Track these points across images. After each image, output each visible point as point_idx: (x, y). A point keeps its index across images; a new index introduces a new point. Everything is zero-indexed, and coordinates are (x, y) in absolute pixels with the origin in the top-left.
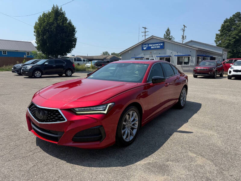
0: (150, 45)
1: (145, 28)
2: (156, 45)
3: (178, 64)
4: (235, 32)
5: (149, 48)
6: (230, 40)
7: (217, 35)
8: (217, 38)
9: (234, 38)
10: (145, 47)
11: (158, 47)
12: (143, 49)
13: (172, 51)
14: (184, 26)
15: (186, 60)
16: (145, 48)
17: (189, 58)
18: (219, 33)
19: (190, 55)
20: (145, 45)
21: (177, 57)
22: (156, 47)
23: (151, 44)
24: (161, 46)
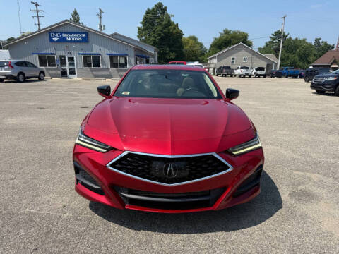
0: (64, 35)
1: (37, 5)
2: (75, 35)
3: (112, 66)
4: (160, 28)
5: (62, 40)
6: (155, 37)
7: (139, 28)
8: (139, 32)
9: (160, 35)
10: (56, 37)
11: (78, 39)
12: (52, 41)
13: (100, 47)
14: (100, 10)
15: (122, 61)
16: (55, 39)
17: (126, 58)
18: (141, 25)
19: (126, 55)
20: (55, 33)
21: (109, 57)
22: (74, 39)
23: (65, 33)
24: (82, 37)
